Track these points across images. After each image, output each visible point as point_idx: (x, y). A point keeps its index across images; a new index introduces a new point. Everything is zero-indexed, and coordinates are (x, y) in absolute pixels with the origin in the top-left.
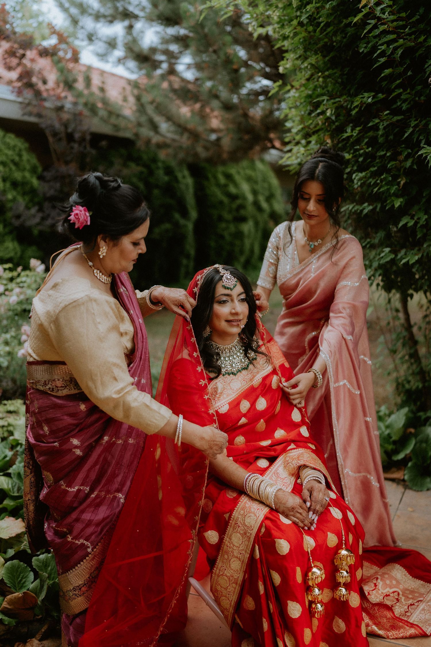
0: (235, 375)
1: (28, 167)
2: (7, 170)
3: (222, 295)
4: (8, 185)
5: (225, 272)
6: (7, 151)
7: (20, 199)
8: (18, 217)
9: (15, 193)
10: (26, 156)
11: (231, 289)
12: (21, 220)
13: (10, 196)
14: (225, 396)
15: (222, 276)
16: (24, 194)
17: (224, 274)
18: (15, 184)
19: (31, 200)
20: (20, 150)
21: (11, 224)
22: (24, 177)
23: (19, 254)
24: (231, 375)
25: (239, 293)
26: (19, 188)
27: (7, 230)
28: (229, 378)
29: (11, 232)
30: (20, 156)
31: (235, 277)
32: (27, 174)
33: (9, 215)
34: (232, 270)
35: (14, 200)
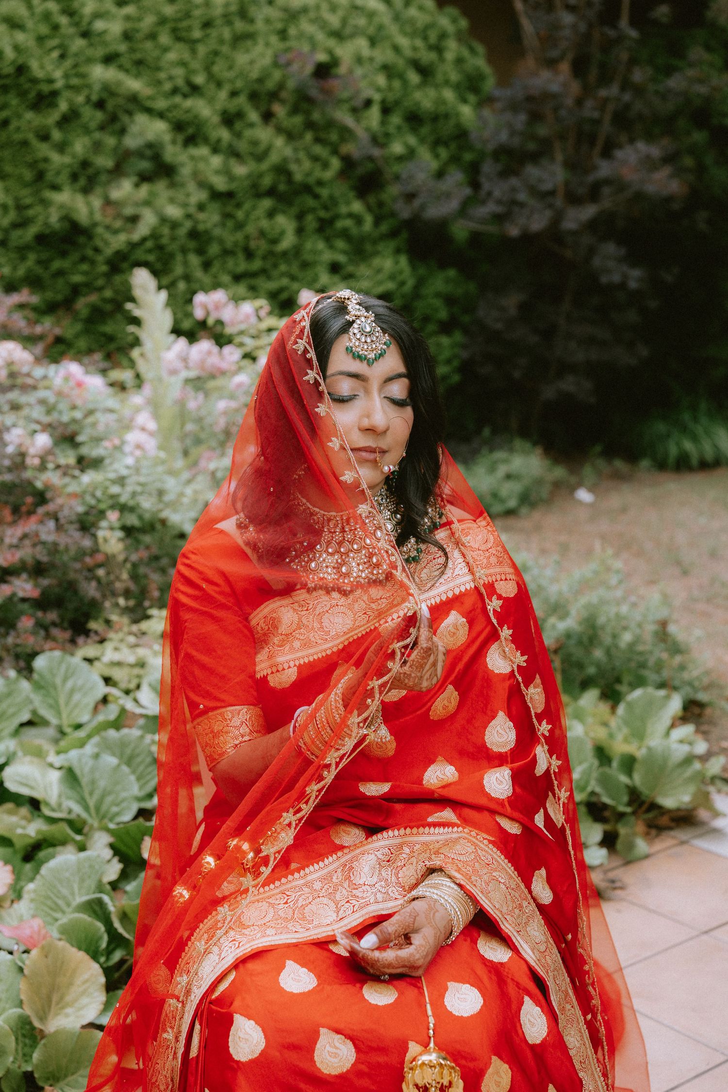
0: (344, 593)
1: (454, 76)
2: (397, 84)
3: (342, 373)
4: (396, 119)
5: (363, 312)
6: (403, 42)
7: (425, 154)
8: (410, 197)
9: (412, 140)
10: (452, 48)
11: (369, 364)
12: (417, 203)
13: (397, 148)
14: (296, 644)
15: (350, 324)
16: (437, 143)
17: (358, 317)
18: (414, 119)
19: (455, 159)
20: (443, 36)
21: (393, 214)
22: (441, 101)
23: (410, 283)
24: (335, 595)
25: (391, 374)
26: (425, 130)
27: (384, 228)
28: (323, 601)
29: (393, 234)
30: (438, 49)
31: (384, 331)
32: (449, 95)
33: (393, 190)
34: (381, 311)
35: (410, 154)
